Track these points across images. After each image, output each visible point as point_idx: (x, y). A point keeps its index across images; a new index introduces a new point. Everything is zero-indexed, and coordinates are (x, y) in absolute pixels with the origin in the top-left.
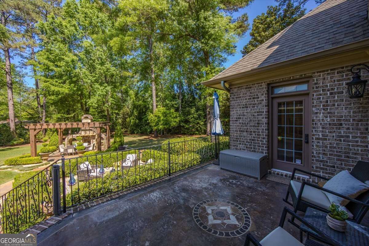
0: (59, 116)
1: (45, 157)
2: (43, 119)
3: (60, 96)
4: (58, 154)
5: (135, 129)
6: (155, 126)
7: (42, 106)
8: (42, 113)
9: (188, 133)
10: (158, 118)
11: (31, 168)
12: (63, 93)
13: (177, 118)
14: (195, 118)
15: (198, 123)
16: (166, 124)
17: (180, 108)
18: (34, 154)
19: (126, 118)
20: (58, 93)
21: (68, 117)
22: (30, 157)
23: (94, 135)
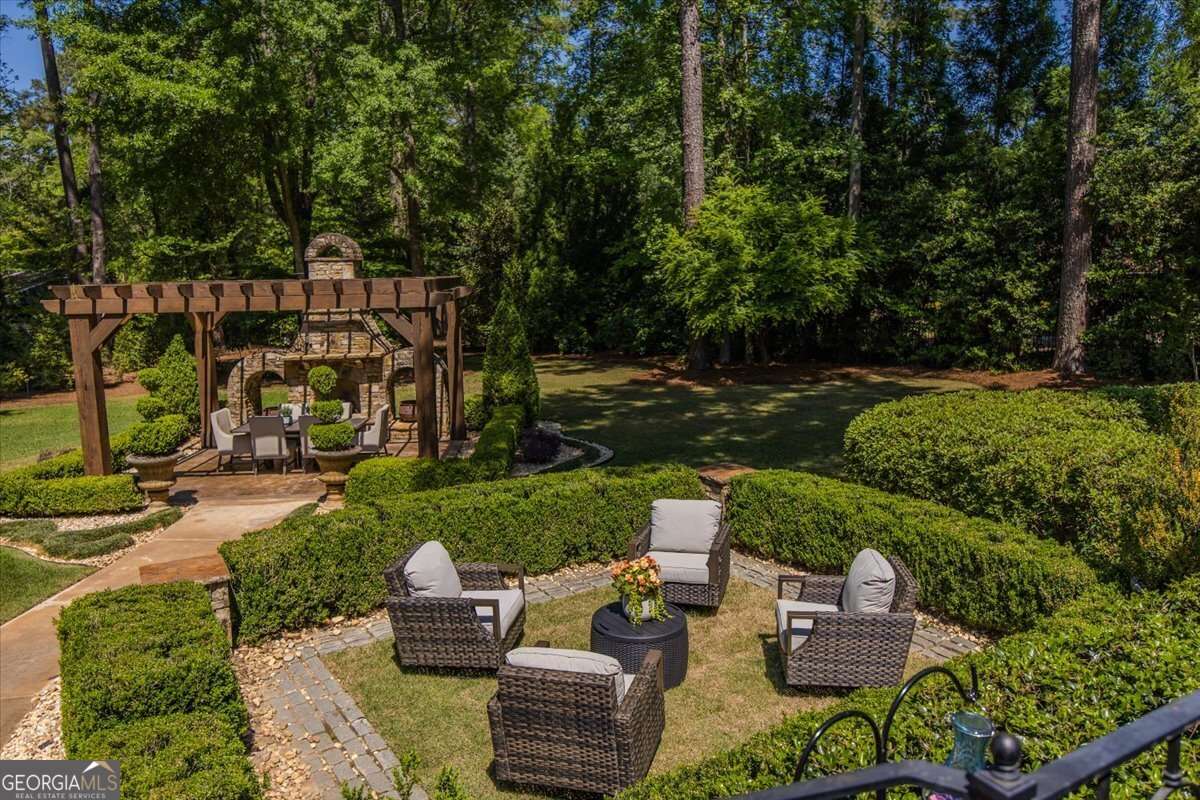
0: (166, 244)
1: (157, 478)
2: (96, 265)
3: (173, 132)
4: (202, 458)
5: (556, 323)
6: (702, 309)
7: (83, 195)
8: (87, 233)
9: (906, 354)
10: (718, 259)
11: (99, 543)
12: (188, 112)
13: (843, 254)
14: (970, 255)
15: (996, 289)
16: (778, 297)
17: (856, 189)
18: (98, 459)
19: (503, 257)
20: (163, 113)
21: (207, 253)
22: (79, 471)
23: (375, 354)
